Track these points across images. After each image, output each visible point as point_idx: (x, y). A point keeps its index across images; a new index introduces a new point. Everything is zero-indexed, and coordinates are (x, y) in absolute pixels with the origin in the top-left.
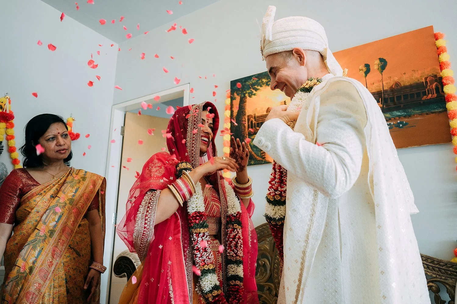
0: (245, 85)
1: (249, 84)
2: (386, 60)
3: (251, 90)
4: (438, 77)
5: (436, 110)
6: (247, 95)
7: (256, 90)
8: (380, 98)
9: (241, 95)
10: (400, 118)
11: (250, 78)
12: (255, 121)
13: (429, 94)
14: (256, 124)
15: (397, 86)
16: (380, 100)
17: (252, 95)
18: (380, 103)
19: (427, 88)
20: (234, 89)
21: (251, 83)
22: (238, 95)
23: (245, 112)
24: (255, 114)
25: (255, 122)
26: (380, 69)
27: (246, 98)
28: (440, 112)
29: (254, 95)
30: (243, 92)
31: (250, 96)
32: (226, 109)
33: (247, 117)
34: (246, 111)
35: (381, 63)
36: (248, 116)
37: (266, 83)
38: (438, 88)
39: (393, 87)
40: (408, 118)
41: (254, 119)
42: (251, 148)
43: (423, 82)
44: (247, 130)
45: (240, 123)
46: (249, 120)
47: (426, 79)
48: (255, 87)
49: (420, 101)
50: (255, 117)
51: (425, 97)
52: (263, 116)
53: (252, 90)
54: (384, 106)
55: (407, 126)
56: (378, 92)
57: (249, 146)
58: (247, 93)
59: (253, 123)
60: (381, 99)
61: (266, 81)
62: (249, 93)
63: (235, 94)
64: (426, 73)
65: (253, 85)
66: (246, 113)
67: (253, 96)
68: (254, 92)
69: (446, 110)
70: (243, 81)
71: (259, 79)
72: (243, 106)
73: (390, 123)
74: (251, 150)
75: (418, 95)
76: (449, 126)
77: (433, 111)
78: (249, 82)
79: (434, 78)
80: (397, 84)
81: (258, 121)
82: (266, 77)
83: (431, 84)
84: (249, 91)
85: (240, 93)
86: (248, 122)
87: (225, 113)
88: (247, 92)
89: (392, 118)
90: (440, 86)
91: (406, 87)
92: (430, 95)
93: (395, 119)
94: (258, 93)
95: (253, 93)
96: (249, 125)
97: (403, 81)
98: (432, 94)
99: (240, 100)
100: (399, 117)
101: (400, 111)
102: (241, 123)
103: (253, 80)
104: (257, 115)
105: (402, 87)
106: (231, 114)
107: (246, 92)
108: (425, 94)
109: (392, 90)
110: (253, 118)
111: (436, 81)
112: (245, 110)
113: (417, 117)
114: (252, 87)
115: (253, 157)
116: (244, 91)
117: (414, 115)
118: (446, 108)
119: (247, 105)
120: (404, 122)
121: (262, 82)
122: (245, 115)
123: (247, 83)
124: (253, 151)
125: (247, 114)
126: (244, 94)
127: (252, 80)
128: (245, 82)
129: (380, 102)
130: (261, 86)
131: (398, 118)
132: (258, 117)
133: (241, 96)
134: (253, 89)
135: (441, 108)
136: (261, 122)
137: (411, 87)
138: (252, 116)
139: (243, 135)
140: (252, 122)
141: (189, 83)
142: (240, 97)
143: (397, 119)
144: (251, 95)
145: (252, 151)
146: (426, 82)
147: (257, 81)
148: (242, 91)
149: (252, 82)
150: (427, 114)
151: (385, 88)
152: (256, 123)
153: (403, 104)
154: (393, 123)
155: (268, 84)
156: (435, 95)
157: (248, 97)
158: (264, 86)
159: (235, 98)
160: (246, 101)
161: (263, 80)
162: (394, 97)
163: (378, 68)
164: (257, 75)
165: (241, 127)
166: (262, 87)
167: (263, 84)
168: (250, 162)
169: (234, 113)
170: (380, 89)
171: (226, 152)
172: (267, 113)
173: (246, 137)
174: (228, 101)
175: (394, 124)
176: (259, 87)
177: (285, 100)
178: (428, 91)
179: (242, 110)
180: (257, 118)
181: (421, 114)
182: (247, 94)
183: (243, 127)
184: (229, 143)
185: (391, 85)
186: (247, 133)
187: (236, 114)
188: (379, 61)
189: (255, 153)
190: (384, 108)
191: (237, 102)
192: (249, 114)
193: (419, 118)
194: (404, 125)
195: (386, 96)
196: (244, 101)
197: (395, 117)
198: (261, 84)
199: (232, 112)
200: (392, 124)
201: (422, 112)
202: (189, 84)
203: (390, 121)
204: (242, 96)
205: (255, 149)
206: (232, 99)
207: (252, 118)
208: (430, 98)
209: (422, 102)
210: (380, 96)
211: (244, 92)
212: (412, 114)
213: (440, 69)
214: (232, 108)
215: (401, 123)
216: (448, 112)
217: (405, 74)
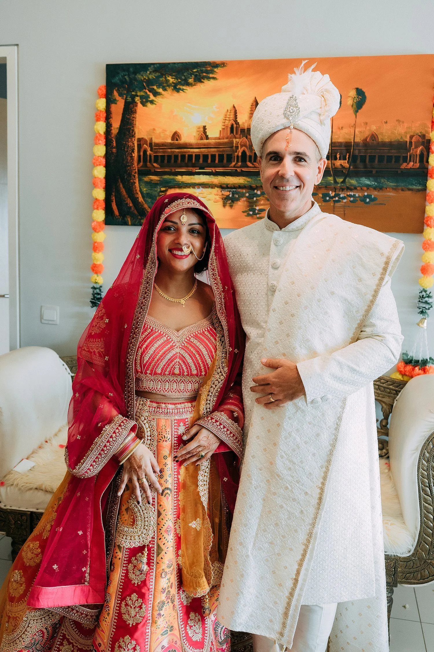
0: (135, 80)
1: (143, 79)
2: (366, 94)
3: (146, 93)
4: (427, 138)
5: (414, 187)
6: (137, 99)
7: (156, 94)
8: (348, 154)
9: (126, 97)
10: (368, 189)
11: (143, 67)
12: (151, 150)
13: (410, 161)
14: (153, 158)
15: (373, 140)
16: (347, 156)
17: (147, 101)
18: (346, 161)
19: (409, 151)
20: (113, 81)
21: (147, 78)
22: (121, 95)
23: (133, 130)
24: (151, 139)
25: (150, 152)
26: (355, 106)
27: (136, 106)
28: (418, 190)
29: (152, 102)
30: (131, 92)
31: (144, 104)
32: (98, 120)
33: (138, 142)
34: (136, 130)
35: (358, 98)
36: (139, 140)
37: (173, 85)
38: (423, 154)
39: (368, 140)
40: (379, 191)
41: (150, 147)
42: (143, 197)
43: (407, 141)
44: (136, 164)
45: (124, 150)
46: (140, 146)
47: (411, 137)
48: (153, 87)
49: (396, 170)
50: (151, 144)
51: (405, 164)
52: (166, 146)
53: (148, 93)
54: (351, 167)
55: (375, 202)
56: (346, 142)
57: (139, 193)
58: (138, 96)
59: (148, 153)
60: (349, 155)
61: (175, 82)
62: (141, 97)
63: (115, 93)
64: (414, 129)
65: (150, 83)
66: (135, 133)
67: (149, 104)
68: (152, 97)
69: (425, 189)
70: (131, 69)
71: (162, 75)
72: (129, 119)
73: (355, 193)
74: (143, 200)
75: (397, 159)
76: (424, 211)
77: (410, 187)
78: (142, 76)
79: (421, 140)
80: (374, 136)
81: (156, 152)
82: (174, 74)
83: (416, 147)
84: (142, 93)
85: (126, 92)
86: (139, 151)
87: (95, 127)
88: (139, 94)
89: (359, 186)
90: (425, 153)
91: (384, 144)
92: (412, 163)
93: (361, 189)
94: (158, 100)
95: (150, 98)
96: (139, 156)
97: (382, 134)
98: (413, 162)
99: (125, 105)
100: (368, 187)
101: (369, 179)
102: (126, 150)
103: (149, 74)
104: (155, 140)
105: (378, 143)
106: (106, 129)
107: (136, 93)
108: (405, 160)
109: (365, 144)
110: (147, 145)
111: (423, 144)
112: (133, 127)
113: (389, 192)
114: (148, 86)
115: (146, 212)
116: (133, 91)
117: (386, 188)
118: (426, 186)
119: (137, 119)
120: (373, 196)
121: (167, 81)
122: (133, 136)
123: (139, 77)
124: (146, 203)
125: (137, 136)
126: (133, 97)
127: (148, 72)
128: (135, 73)
129: (346, 160)
130: (165, 90)
131: (365, 188)
132: (157, 145)
133: (126, 99)
134: (150, 91)
135: (420, 184)
136: (161, 156)
137: (391, 145)
138: (145, 141)
139: (129, 173)
140: (145, 152)
141: (17, 45)
142: (123, 101)
143: (364, 190)
144: (145, 101)
145: (144, 202)
146: (411, 143)
147: (158, 77)
148: (129, 91)
149: (149, 78)
150: (402, 190)
151: (358, 140)
152: (153, 154)
153: (376, 168)
154: (359, 195)
155: (178, 87)
156: (418, 165)
157: (140, 105)
158: (170, 90)
159: (115, 100)
160: (136, 110)
161: (168, 78)
162: (366, 156)
163: (353, 104)
164: (158, 65)
165: (126, 157)
166: (166, 92)
167: (169, 86)
168: (140, 219)
169: (112, 128)
170: (350, 139)
171: (97, 197)
172: (172, 140)
173: (134, 176)
174: (102, 104)
175: (359, 196)
176: (160, 90)
177: (204, 125)
178: (410, 157)
179: (128, 127)
180: (155, 146)
181: (395, 189)
182: (139, 98)
183: (129, 158)
184: (104, 181)
185: (366, 136)
186: (137, 171)
187: (117, 131)
188: (355, 93)
189: (149, 207)
190: (351, 170)
192: (140, 137)
193: (391, 194)
194: (372, 200)
195: (357, 152)
196: (131, 110)
197: (363, 186)
198: (165, 85)
199: (109, 126)
200: (357, 195)
201: (397, 186)
202: (16, 47)
203: (355, 191)
204: (129, 99)
205: (149, 200)
206: (110, 101)
207: (145, 145)
208: (411, 168)
209: (399, 172)
210: (348, 151)
211: (133, 93)
212: (385, 186)
213: (430, 127)
214: (109, 119)
215: (369, 196)
216: (428, 191)
217: (386, 122)
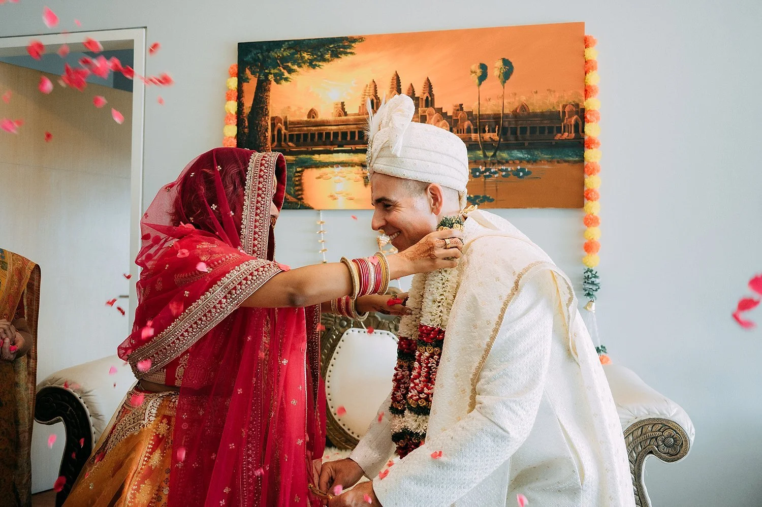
0: (269, 57)
1: (276, 56)
2: (513, 64)
3: (281, 70)
4: (581, 107)
5: (571, 159)
6: (271, 77)
7: (291, 71)
8: (497, 126)
9: (259, 75)
10: (521, 162)
12: (286, 129)
13: (564, 132)
14: (288, 137)
15: (523, 111)
16: (497, 129)
17: (282, 79)
18: (496, 134)
19: (563, 121)
20: (245, 59)
21: (281, 56)
22: (253, 73)
23: (267, 109)
24: (286, 117)
25: (285, 131)
26: (502, 76)
27: (270, 84)
28: (575, 162)
29: (286, 79)
30: (265, 70)
31: (277, 82)
32: (229, 99)
33: (271, 120)
34: (270, 109)
35: (505, 68)
36: (273, 119)
37: (308, 61)
38: (578, 124)
39: (518, 111)
40: (532, 164)
41: (284, 125)
43: (560, 111)
44: (269, 144)
45: (257, 129)
46: (273, 125)
47: (564, 107)
48: (288, 64)
49: (550, 141)
50: (285, 123)
51: (559, 135)
52: (302, 124)
53: (283, 70)
54: (502, 140)
55: (529, 176)
56: (495, 114)
58: (271, 74)
59: (283, 132)
60: (498, 128)
61: (310, 58)
62: (275, 75)
63: (248, 72)
64: (566, 98)
65: (284, 60)
66: (268, 112)
67: (283, 82)
68: (286, 74)
69: (582, 160)
70: (264, 47)
71: (297, 52)
72: (262, 97)
73: (507, 167)
75: (551, 130)
76: (583, 184)
77: (566, 159)
78: (276, 53)
79: (574, 109)
80: (524, 107)
81: (292, 131)
82: (309, 50)
83: (570, 117)
84: (276, 71)
85: (259, 70)
86: (273, 130)
87: (226, 106)
88: (272, 71)
89: (511, 160)
90: (580, 123)
91: (535, 115)
92: (567, 134)
93: (514, 162)
94: (292, 76)
95: (284, 75)
96: (273, 136)
97: (532, 104)
98: (568, 132)
99: (257, 84)
100: (521, 160)
101: (522, 152)
102: (259, 129)
103: (284, 51)
104: (290, 119)
105: (529, 114)
106: (238, 108)
107: (270, 70)
108: (559, 130)
109: (515, 115)
110: (281, 124)
111: (577, 113)
112: (267, 105)
113: (544, 164)
114: (282, 64)
116: (267, 69)
117: (541, 161)
118: (584, 158)
119: (271, 98)
120: (526, 170)
121: (302, 58)
122: (267, 115)
123: (273, 54)
125: (271, 114)
126: (266, 75)
127: (282, 49)
128: (268, 51)
129: (495, 132)
130: (300, 66)
131: (518, 162)
132: (292, 123)
133: (259, 77)
134: (284, 69)
135: (577, 155)
136: (297, 134)
137: (543, 115)
138: (280, 121)
140: (279, 131)
141: (145, 27)
142: (257, 79)
143: (516, 164)
144: (279, 78)
146: (564, 112)
147: (293, 54)
148: (262, 68)
149: (283, 55)
150: (558, 162)
151: (507, 111)
152: (288, 133)
153: (528, 140)
154: (511, 169)
155: (313, 64)
156: (573, 135)
157: (273, 83)
158: (305, 67)
159: (248, 78)
160: (269, 88)
161: (303, 55)
162: (516, 128)
163: (500, 75)
164: (293, 42)
165: (259, 136)
166: (301, 68)
167: (304, 62)
169: (244, 108)
170: (499, 111)
172: (308, 118)
174: (233, 83)
175: (512, 171)
176: (295, 67)
177: (342, 101)
178: (564, 127)
179: (262, 105)
180: (290, 125)
181: (550, 161)
183: (262, 138)
185: (515, 107)
187: (250, 110)
188: (502, 64)
190: (501, 142)
191: (250, 87)
192: (275, 115)
193: (546, 167)
194: (526, 174)
195: (506, 124)
196: (265, 88)
197: (515, 159)
198: (300, 61)
199: (240, 105)
200: (509, 169)
201: (552, 158)
202: (144, 29)
203: (507, 164)
204: (262, 77)
206: (242, 80)
207: (279, 124)
208: (566, 139)
209: (554, 143)
210: (497, 123)
211: (266, 71)
212: (539, 159)
213: (584, 96)
214: (241, 98)
215: (522, 170)
216: (586, 163)
217: (536, 92)
